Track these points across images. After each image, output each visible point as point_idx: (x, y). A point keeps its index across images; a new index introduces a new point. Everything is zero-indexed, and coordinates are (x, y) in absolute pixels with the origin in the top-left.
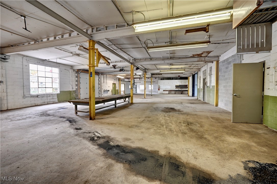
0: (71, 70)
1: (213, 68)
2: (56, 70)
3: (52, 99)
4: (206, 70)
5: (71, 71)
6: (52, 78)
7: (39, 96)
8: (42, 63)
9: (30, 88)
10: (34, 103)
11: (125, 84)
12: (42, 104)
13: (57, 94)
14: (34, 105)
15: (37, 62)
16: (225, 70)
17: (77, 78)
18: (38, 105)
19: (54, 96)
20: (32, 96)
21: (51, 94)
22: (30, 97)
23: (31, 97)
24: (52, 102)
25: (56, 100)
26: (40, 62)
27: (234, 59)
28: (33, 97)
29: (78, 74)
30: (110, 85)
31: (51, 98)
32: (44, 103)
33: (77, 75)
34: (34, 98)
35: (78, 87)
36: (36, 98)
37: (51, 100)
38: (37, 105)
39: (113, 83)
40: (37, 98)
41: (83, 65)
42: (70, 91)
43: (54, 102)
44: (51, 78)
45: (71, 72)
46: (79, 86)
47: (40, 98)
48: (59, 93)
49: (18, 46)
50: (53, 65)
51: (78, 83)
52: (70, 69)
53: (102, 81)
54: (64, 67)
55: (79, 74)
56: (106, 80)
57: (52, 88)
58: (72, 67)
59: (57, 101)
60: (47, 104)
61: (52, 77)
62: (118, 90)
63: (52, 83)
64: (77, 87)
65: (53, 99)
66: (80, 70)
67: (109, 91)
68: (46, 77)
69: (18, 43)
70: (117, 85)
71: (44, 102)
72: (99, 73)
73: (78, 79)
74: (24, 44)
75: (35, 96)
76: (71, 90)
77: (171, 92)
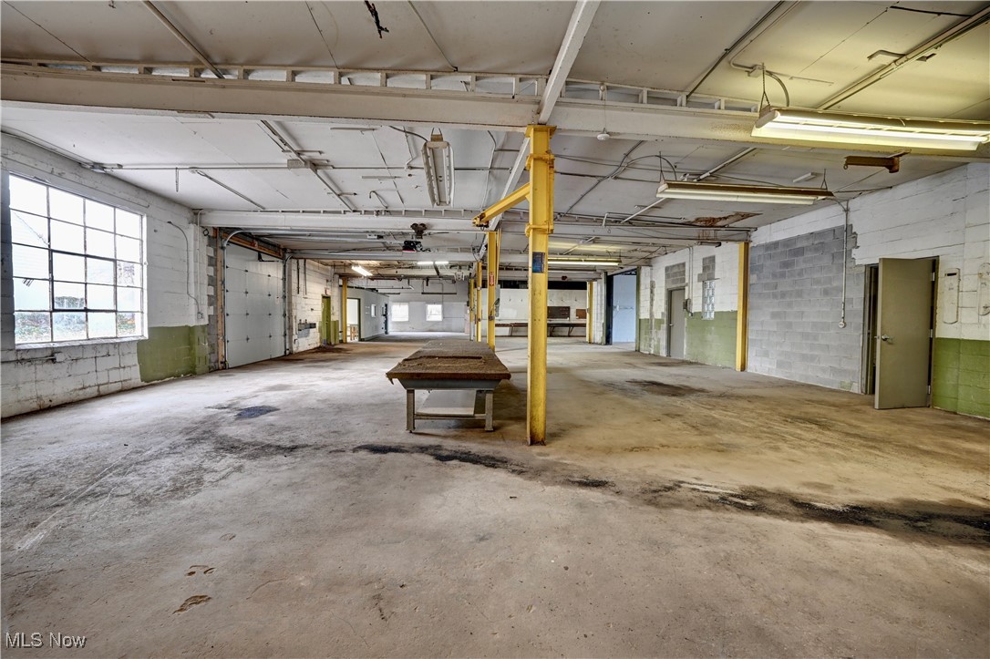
0: (192, 226)
1: (717, 260)
2: (132, 224)
3: (115, 368)
4: (684, 264)
5: (192, 232)
6: (114, 261)
7: (59, 357)
8: (72, 177)
9: (16, 314)
10: (34, 395)
11: (359, 300)
12: (74, 397)
13: (140, 343)
14: (35, 406)
15: (52, 173)
16: (779, 270)
17: (212, 268)
18: (53, 404)
19: (126, 351)
20: (25, 357)
21: (114, 344)
22: (12, 365)
23: (17, 361)
24: (118, 387)
25: (135, 376)
26: (67, 175)
27: (820, 243)
28: (29, 361)
29: (216, 251)
30: (316, 302)
31: (113, 361)
32: (81, 392)
33: (212, 255)
34: (33, 368)
35: (215, 309)
36: (46, 365)
37: (116, 376)
38: (47, 403)
39: (324, 294)
40: (50, 366)
41: (264, 210)
42: (190, 330)
43: (126, 385)
44: (112, 263)
45: (195, 240)
46: (219, 303)
47: (65, 365)
48: (146, 336)
49: (41, 65)
50: (123, 195)
51: (216, 292)
52: (186, 221)
53: (294, 286)
54: (165, 213)
55: (223, 248)
56: (305, 280)
57: (116, 311)
58: (196, 212)
59: (138, 375)
60: (96, 394)
61: (113, 257)
62: (336, 323)
63: (115, 286)
64: (212, 307)
65: (120, 367)
66: (228, 230)
67: (312, 326)
68: (88, 253)
69: (70, 52)
70: (335, 303)
71: (84, 388)
72: (285, 250)
73: (216, 270)
74: (99, 68)
75: (39, 355)
76: (192, 322)
77: (516, 331)
